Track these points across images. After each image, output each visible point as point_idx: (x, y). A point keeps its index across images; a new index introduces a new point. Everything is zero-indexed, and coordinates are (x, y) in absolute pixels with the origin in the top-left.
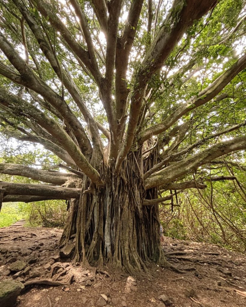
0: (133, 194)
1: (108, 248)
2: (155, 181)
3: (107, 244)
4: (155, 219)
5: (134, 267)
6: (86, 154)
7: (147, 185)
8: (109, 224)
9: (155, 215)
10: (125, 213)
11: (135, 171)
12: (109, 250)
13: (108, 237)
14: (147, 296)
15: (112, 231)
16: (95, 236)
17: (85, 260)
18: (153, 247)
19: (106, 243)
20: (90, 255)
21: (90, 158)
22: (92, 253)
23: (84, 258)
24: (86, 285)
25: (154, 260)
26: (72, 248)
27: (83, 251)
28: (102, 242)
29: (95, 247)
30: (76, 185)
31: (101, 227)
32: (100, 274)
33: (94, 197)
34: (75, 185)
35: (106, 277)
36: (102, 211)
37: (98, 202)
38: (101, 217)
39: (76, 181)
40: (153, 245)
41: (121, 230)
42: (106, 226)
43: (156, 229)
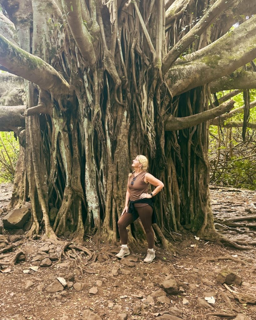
0: (138, 107)
1: (94, 212)
2: (197, 71)
3: (93, 205)
4: (198, 158)
5: (141, 240)
6: (18, 20)
7: (177, 84)
8: (92, 171)
9: (199, 148)
10: (121, 150)
11: (140, 51)
12: (96, 215)
13: (93, 194)
14: (142, 281)
15: (100, 182)
16: (67, 193)
17: (49, 231)
18: (191, 209)
19: (89, 204)
20: (60, 223)
21: (31, 30)
22: (64, 220)
23: (47, 228)
24: (41, 265)
25: (193, 230)
26: (25, 214)
27: (45, 218)
28: (82, 202)
29: (68, 211)
30: (23, 99)
31: (77, 178)
32: (74, 250)
33: (54, 121)
34: (21, 100)
35: (83, 254)
36: (77, 147)
37: (64, 130)
38: (76, 158)
39: (23, 91)
40: (192, 205)
41: (115, 181)
42: (87, 174)
43: (199, 176)
